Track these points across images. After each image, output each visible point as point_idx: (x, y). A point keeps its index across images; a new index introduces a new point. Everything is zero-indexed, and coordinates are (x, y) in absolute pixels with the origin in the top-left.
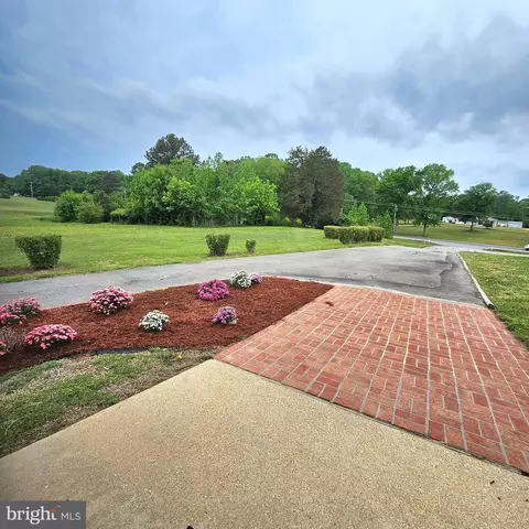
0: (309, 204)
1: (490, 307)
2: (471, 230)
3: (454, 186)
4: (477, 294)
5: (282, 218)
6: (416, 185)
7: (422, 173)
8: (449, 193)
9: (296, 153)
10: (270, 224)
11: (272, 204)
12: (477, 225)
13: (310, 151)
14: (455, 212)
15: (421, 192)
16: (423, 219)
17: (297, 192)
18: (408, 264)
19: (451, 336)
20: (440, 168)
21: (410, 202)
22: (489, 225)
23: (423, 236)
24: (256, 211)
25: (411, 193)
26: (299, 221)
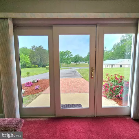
0: (39, 61)
1: (83, 77)
2: (77, 64)
3: (72, 55)
4: (80, 76)
5: (32, 65)
6: (64, 55)
7: (65, 52)
8: (72, 57)
9: (33, 47)
10: (28, 67)
11: (28, 62)
12: (77, 63)
13: (37, 47)
14: (73, 61)
15: (66, 57)
16: (67, 63)
17: (36, 58)
18: (68, 73)
19: (78, 82)
20: (69, 51)
21: (64, 59)
22: (79, 63)
23: (68, 67)
24: (23, 64)
25: (64, 57)
26: (37, 66)
